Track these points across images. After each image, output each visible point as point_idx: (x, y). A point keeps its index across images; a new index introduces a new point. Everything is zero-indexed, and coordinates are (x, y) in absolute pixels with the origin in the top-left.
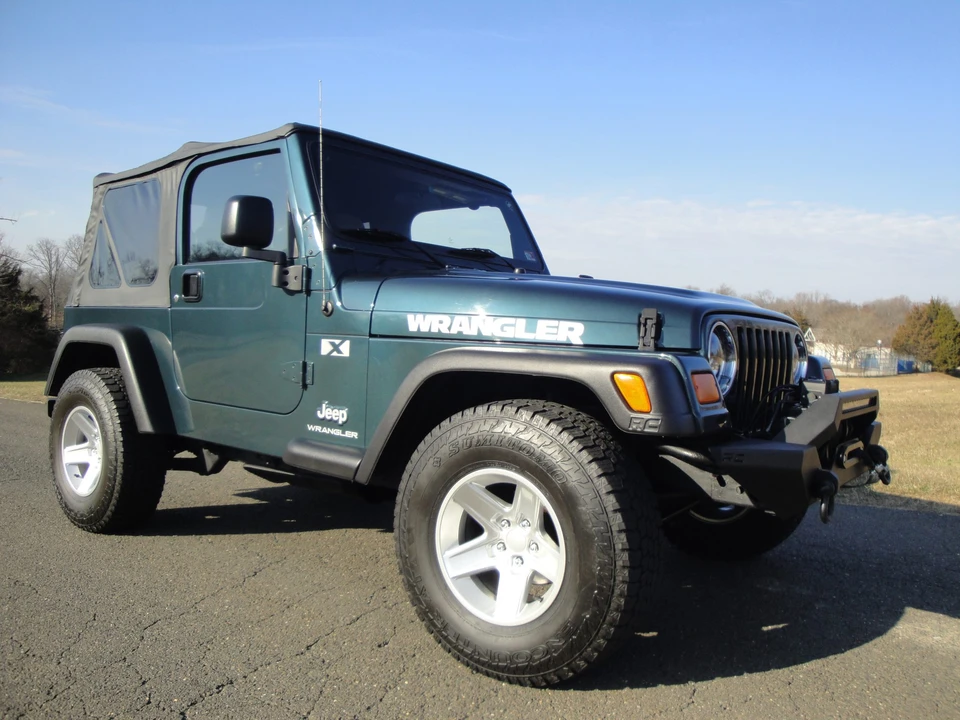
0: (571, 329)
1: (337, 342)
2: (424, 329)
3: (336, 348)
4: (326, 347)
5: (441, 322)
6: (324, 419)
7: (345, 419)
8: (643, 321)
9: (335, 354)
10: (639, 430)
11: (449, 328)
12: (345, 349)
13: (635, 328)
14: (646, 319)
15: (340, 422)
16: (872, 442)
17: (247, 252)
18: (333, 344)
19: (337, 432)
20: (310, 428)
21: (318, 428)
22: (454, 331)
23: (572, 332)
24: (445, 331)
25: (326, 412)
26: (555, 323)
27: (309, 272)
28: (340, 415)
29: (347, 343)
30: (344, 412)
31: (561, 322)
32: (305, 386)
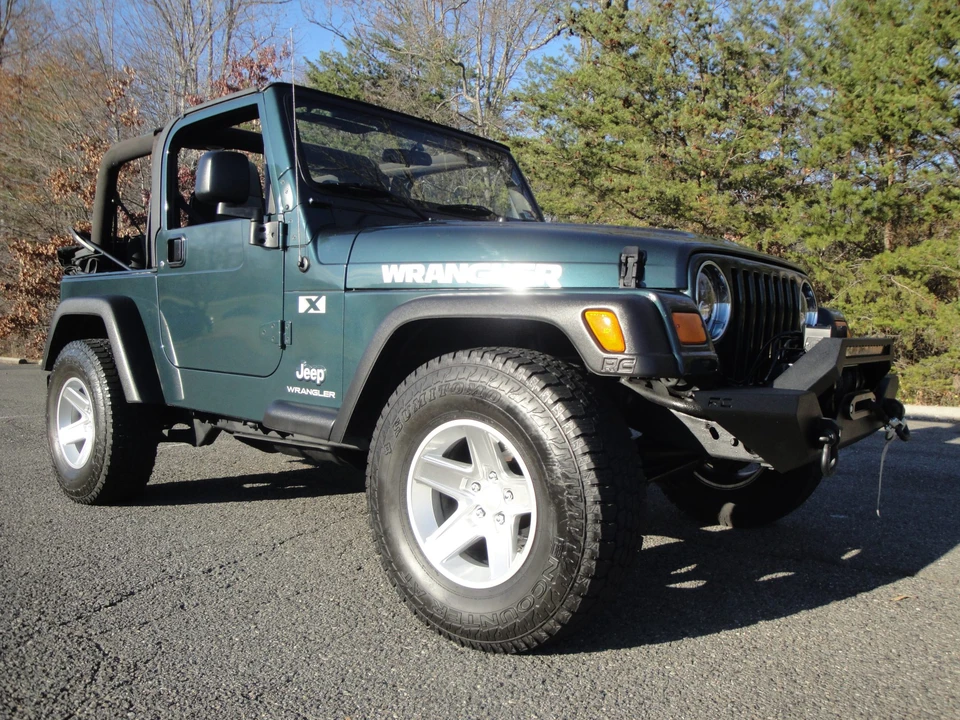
0: (549, 272)
1: (314, 298)
2: (399, 280)
3: (313, 305)
4: (303, 305)
5: (415, 271)
6: (303, 379)
7: (322, 379)
8: (623, 259)
9: (312, 311)
10: (612, 371)
11: (424, 277)
12: (322, 305)
13: (616, 268)
14: (627, 258)
15: (318, 382)
16: (888, 395)
17: (223, 209)
18: (309, 301)
19: (315, 393)
20: (290, 389)
21: (297, 390)
22: (429, 280)
23: (550, 275)
24: (419, 280)
25: (304, 373)
26: (532, 266)
27: (285, 227)
28: (318, 374)
29: (324, 298)
30: (322, 371)
31: (539, 265)
32: (283, 347)
